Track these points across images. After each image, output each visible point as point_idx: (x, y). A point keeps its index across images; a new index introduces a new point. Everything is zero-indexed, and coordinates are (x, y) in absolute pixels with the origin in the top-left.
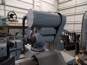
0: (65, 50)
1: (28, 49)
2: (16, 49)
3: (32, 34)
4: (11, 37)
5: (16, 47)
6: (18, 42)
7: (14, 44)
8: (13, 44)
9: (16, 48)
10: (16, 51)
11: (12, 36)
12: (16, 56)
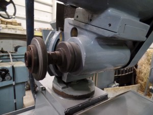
0: (117, 84)
1: (44, 89)
2: (14, 83)
3: (58, 40)
4: (3, 56)
5: (14, 78)
6: (19, 68)
7: (8, 71)
8: (6, 71)
9: (14, 81)
10: (14, 86)
11: (6, 52)
12: (15, 98)
